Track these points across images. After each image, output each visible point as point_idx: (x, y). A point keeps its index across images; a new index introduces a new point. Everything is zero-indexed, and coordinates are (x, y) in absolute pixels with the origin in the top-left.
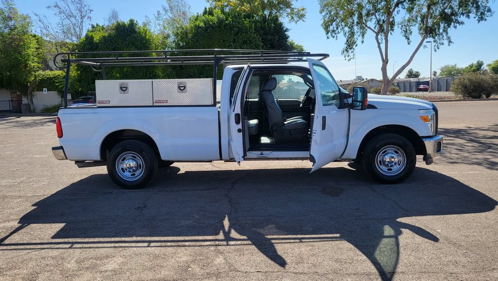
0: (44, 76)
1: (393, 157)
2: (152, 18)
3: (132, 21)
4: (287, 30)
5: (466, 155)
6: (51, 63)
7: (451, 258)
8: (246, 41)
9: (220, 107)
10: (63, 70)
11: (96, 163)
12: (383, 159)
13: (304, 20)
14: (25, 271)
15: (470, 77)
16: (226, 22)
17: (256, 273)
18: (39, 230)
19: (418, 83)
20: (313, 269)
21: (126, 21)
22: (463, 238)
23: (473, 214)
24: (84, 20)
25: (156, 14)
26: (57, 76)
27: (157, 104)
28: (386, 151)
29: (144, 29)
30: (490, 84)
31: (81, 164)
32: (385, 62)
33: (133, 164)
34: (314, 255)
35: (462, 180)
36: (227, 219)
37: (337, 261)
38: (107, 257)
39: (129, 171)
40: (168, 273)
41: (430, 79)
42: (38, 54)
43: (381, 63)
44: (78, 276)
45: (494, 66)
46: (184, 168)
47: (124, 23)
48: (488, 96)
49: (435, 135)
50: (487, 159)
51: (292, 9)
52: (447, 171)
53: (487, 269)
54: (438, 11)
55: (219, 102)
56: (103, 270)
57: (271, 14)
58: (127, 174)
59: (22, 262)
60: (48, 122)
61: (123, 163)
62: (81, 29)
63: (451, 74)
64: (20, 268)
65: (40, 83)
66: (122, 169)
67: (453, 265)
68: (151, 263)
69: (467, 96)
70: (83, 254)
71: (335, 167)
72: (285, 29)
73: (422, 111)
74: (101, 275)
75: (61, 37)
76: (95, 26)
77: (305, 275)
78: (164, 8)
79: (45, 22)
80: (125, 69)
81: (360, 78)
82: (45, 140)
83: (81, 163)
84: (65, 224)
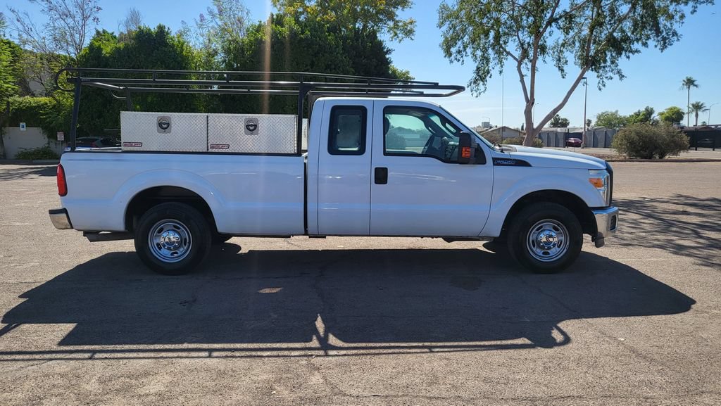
0: (21, 103)
1: (551, 236)
2: (192, 25)
3: (161, 28)
4: (389, 51)
5: (643, 234)
6: (33, 86)
7: (642, 377)
8: (331, 65)
9: (306, 157)
10: (52, 96)
11: (115, 235)
12: (537, 238)
13: (413, 37)
14: (20, 395)
15: (638, 129)
16: (302, 36)
17: (372, 398)
18: (34, 334)
19: (568, 135)
20: (453, 393)
21: (153, 28)
22: (656, 349)
23: (663, 316)
24: (88, 22)
25: (198, 18)
26: (43, 105)
27: (214, 150)
28: (541, 227)
29: (179, 41)
30: (665, 140)
31: (94, 237)
32: (530, 102)
33: (173, 237)
34: (452, 372)
35: (643, 270)
36: (319, 319)
37: (485, 380)
38: (146, 374)
39: (169, 249)
40: (241, 397)
41: (583, 130)
42: (14, 70)
43: (524, 104)
44: (105, 402)
45: (667, 115)
46: (247, 245)
47: (150, 30)
48: (662, 156)
49: (609, 206)
50: (672, 240)
51: (396, 23)
52: (621, 256)
53: (693, 393)
54: (603, 34)
55: (306, 151)
56: (142, 394)
57: (365, 27)
58: (165, 252)
59: (14, 381)
60: (30, 173)
61: (160, 236)
62: (82, 36)
63: (611, 124)
64: (12, 390)
65: (14, 114)
66: (158, 244)
67: (647, 386)
68: (214, 383)
69: (634, 156)
70: (107, 370)
71: (465, 248)
72: (385, 50)
73: (592, 172)
74: (140, 401)
75: (51, 46)
76: (101, 32)
77: (444, 400)
78: (211, 13)
79: (27, 22)
80: (149, 99)
81: (486, 125)
82: (25, 201)
83: (93, 235)
84: (75, 324)
